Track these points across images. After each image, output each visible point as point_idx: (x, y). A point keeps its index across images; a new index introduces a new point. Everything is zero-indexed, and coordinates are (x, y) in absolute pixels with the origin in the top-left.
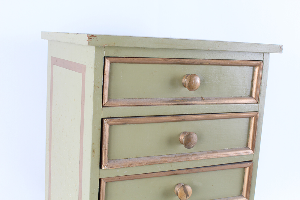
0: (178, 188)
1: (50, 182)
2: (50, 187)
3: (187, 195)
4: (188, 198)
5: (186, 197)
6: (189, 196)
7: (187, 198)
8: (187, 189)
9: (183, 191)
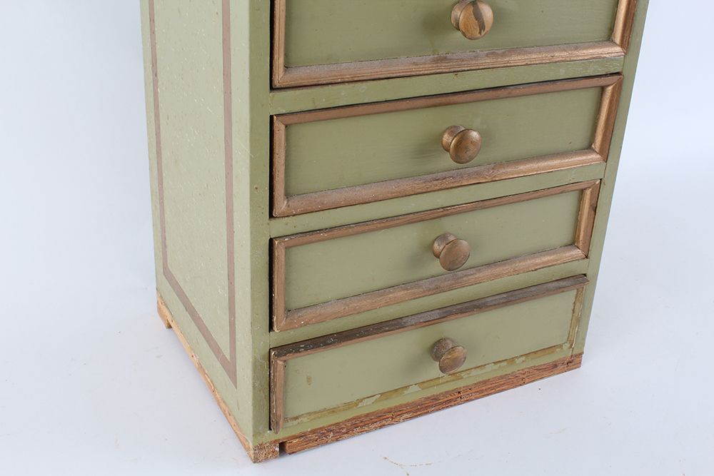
0: (459, 9)
1: (152, 20)
2: (153, 32)
3: (482, 27)
4: (483, 33)
5: (478, 31)
6: (487, 29)
7: (480, 33)
8: (482, 11)
9: (473, 16)
